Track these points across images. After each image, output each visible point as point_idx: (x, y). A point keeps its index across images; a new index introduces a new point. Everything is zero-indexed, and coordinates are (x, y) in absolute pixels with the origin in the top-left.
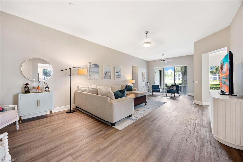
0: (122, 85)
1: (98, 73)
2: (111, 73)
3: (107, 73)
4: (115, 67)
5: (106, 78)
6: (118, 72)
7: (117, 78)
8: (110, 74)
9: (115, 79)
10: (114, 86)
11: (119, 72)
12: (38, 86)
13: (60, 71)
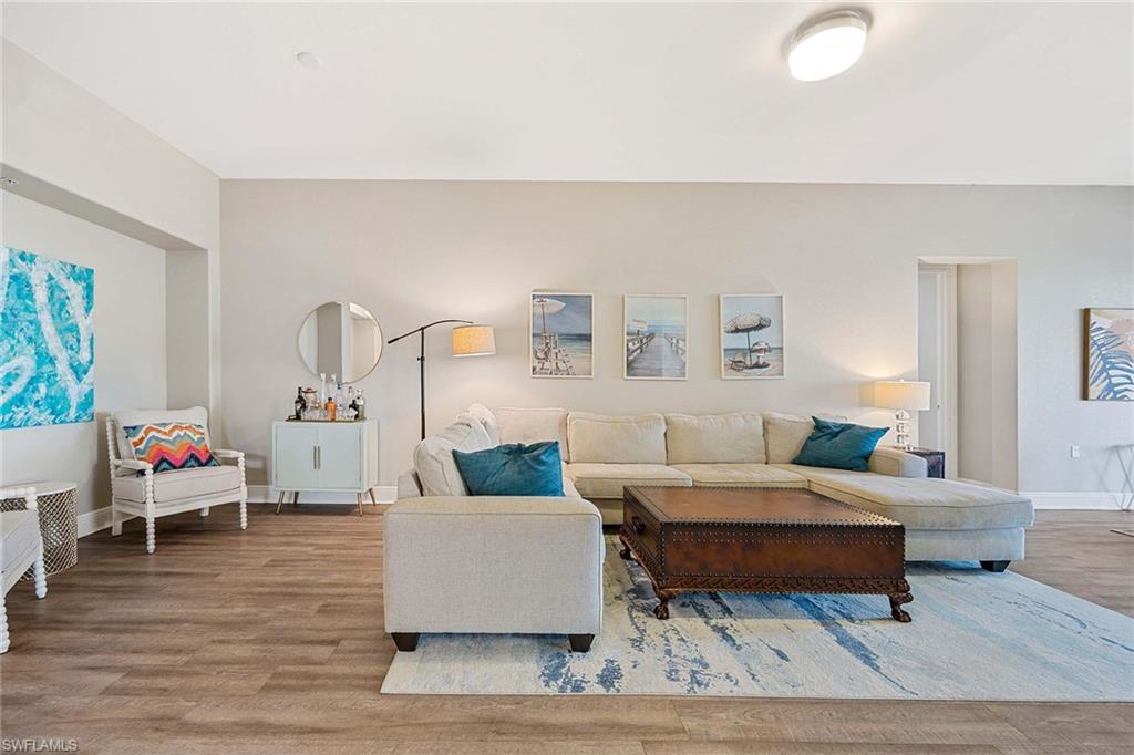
0: (777, 415)
1: (591, 340)
2: (684, 340)
3: (651, 336)
4: (719, 297)
5: (645, 368)
6: (747, 330)
7: (736, 366)
8: (681, 344)
9: (720, 377)
10: (695, 420)
11: (760, 327)
12: (330, 399)
13: (390, 342)
